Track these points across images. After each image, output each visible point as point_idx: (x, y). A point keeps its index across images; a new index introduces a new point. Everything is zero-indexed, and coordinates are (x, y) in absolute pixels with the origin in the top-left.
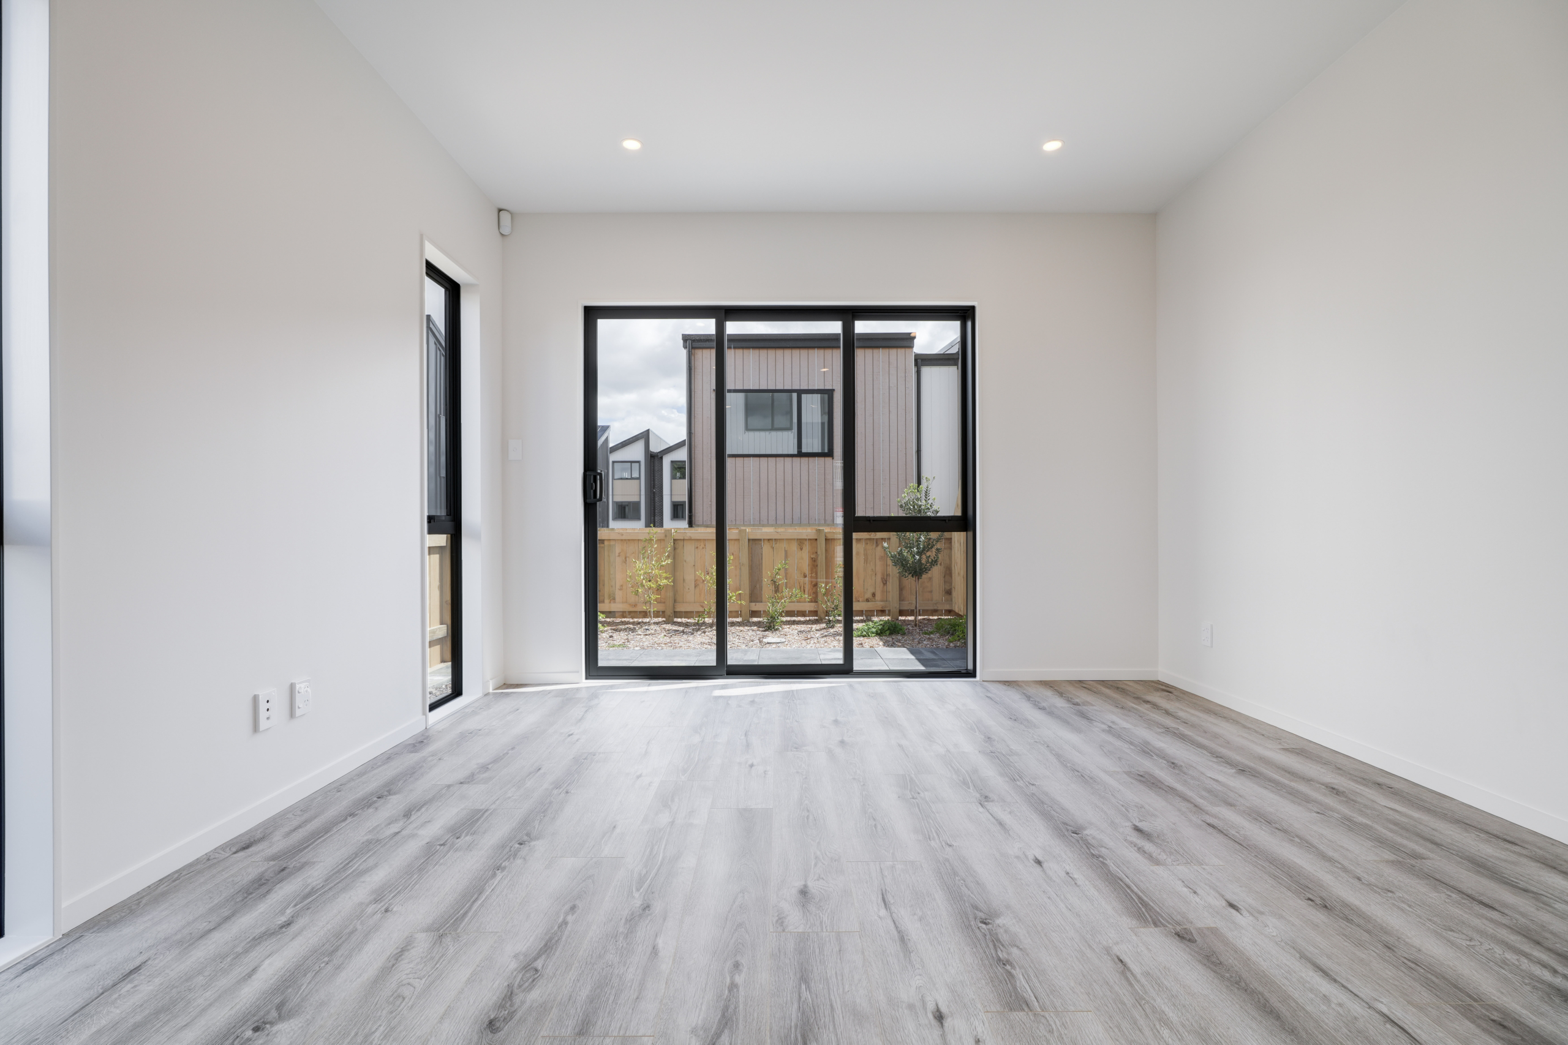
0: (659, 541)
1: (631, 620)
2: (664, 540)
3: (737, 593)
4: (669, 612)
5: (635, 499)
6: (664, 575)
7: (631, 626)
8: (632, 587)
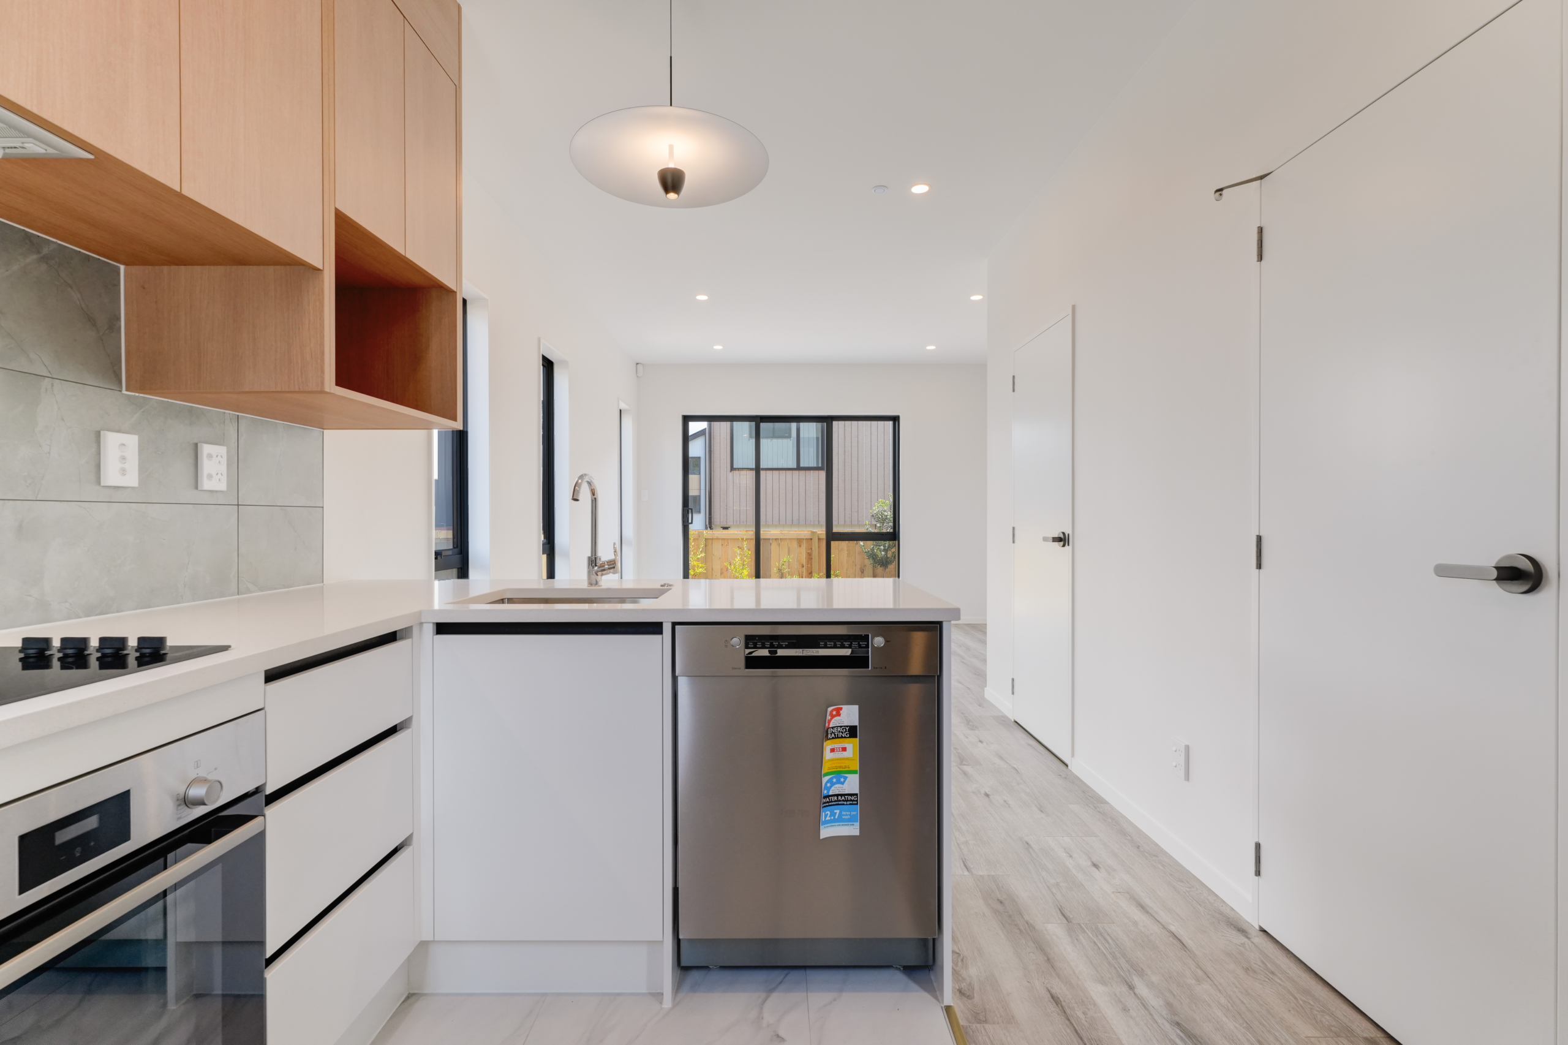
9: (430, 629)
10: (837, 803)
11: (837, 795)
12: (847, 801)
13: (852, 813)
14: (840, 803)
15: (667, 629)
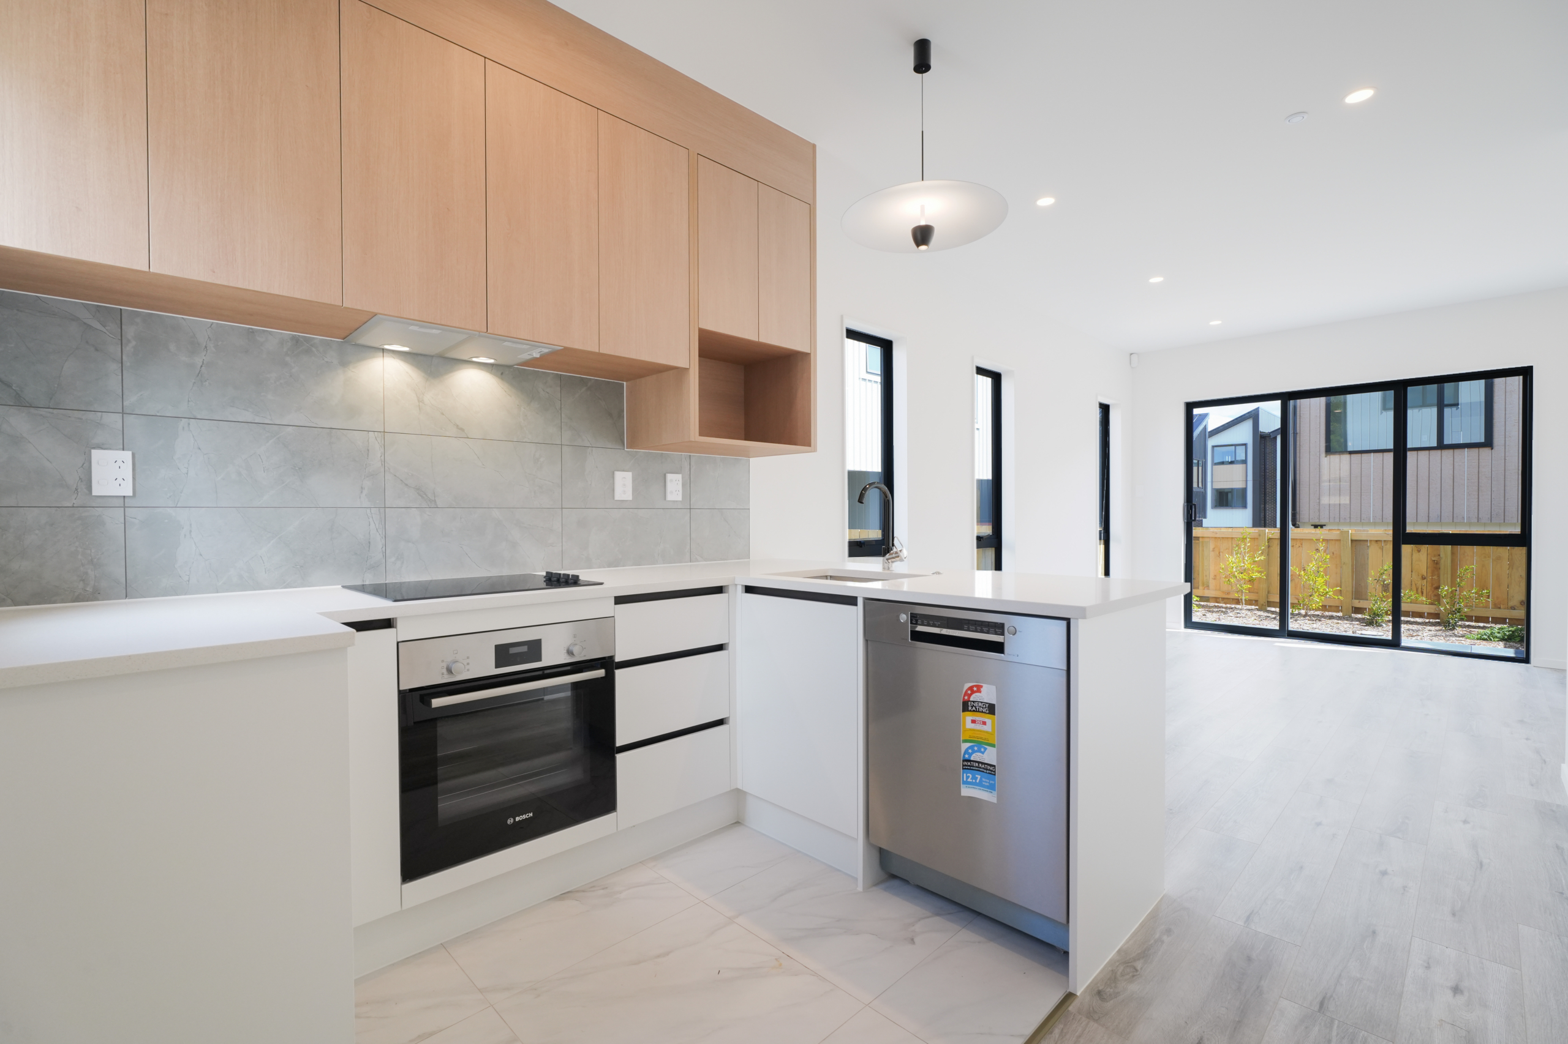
0: (1253, 539)
1: (1224, 605)
2: (1257, 538)
3: (1335, 589)
4: (1262, 601)
5: (1239, 485)
6: (1255, 569)
7: (1224, 610)
8: (1225, 577)
9: (740, 589)
10: (978, 769)
11: (979, 762)
12: (987, 769)
13: (991, 782)
14: (981, 770)
15: (860, 602)
